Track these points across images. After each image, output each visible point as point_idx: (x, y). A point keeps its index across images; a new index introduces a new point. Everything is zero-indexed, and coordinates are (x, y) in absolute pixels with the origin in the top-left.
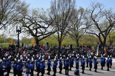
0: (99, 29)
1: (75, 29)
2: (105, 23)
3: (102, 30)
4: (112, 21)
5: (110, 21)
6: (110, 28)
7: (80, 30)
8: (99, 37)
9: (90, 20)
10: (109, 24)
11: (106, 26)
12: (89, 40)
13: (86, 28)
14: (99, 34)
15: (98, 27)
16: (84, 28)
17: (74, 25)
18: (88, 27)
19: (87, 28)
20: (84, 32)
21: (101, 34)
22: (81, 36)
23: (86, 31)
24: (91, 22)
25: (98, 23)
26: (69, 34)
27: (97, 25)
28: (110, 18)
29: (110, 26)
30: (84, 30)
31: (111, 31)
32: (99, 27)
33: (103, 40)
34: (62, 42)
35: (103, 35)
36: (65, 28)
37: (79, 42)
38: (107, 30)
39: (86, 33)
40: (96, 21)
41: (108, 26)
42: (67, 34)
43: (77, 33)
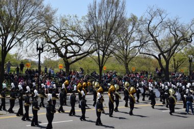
0: (159, 47)
1: (123, 48)
2: (169, 40)
3: (164, 49)
4: (178, 36)
5: (176, 36)
6: (174, 47)
7: (130, 49)
8: (159, 59)
9: (146, 35)
10: (174, 41)
11: (170, 44)
12: (145, 64)
13: (139, 46)
14: (159, 55)
15: (158, 45)
16: (137, 47)
17: (123, 42)
19: (142, 46)
20: (137, 52)
21: (161, 56)
22: (132, 58)
23: (139, 51)
24: (147, 37)
25: (157, 38)
26: (115, 55)
27: (156, 42)
28: (175, 32)
30: (137, 49)
31: (176, 51)
32: (160, 44)
33: (164, 64)
34: (104, 67)
35: (164, 57)
36: (108, 46)
37: (129, 67)
38: (170, 50)
39: (140, 53)
40: (155, 35)
41: (172, 44)
42: (112, 55)
43: (126, 53)
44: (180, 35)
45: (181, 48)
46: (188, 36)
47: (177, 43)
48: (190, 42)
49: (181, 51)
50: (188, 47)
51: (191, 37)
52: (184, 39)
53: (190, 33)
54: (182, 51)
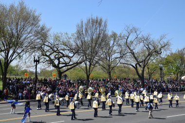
0: (135, 58)
1: (107, 59)
2: (143, 52)
3: (140, 59)
5: (149, 49)
6: (148, 58)
7: (112, 60)
8: (136, 68)
10: (147, 53)
11: (144, 55)
12: (125, 72)
13: (119, 58)
14: (136, 65)
15: (134, 56)
17: (106, 54)
19: (121, 57)
21: (138, 65)
22: (114, 67)
23: (119, 61)
24: (125, 50)
25: (134, 51)
26: (100, 65)
27: (133, 54)
29: (149, 55)
30: (117, 59)
31: (149, 62)
32: (136, 56)
33: (140, 72)
34: (91, 75)
35: (140, 66)
36: (94, 57)
37: (112, 74)
38: (145, 60)
39: (120, 63)
40: (132, 48)
41: (146, 56)
42: (97, 65)
43: (109, 63)
44: (152, 48)
46: (158, 49)
47: (150, 54)
48: (160, 54)
50: (158, 58)
51: (161, 50)
52: (155, 52)
53: (160, 46)
54: (154, 61)
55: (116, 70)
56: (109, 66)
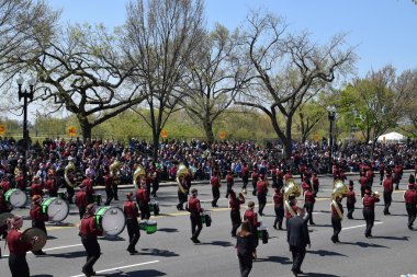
0: (272, 90)
1: (202, 92)
2: (291, 75)
3: (282, 94)
4: (307, 69)
5: (304, 68)
6: (302, 90)
7: (216, 95)
8: (273, 115)
9: (246, 66)
10: (300, 79)
11: (293, 84)
12: (246, 124)
13: (233, 89)
14: (273, 108)
15: (269, 87)
16: (229, 90)
17: (200, 80)
18: (240, 86)
19: (238, 88)
20: (229, 100)
21: (277, 109)
22: (220, 112)
23: (233, 99)
24: (248, 70)
25: (268, 73)
26: (185, 106)
27: (266, 79)
28: (303, 61)
29: (304, 83)
30: (229, 93)
31: (304, 100)
32: (273, 85)
33: (283, 124)
34: (163, 131)
35: (282, 110)
36: (171, 88)
37: (214, 129)
38: (294, 96)
39: (235, 103)
40: (263, 67)
41: (297, 85)
42: (178, 106)
43: (208, 103)
44: (312, 67)
45: (313, 93)
46: (326, 69)
47: (306, 82)
48: (331, 81)
49: (314, 97)
50: (326, 90)
51: (331, 71)
52: (319, 75)
53: (330, 63)
54: (316, 98)
55: (224, 120)
56: (208, 109)
